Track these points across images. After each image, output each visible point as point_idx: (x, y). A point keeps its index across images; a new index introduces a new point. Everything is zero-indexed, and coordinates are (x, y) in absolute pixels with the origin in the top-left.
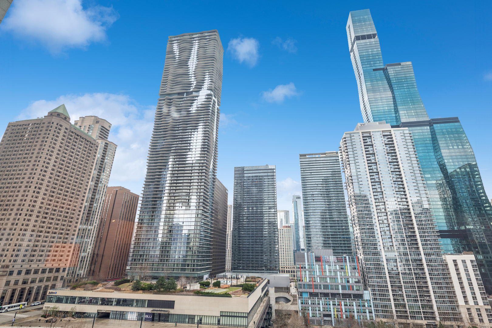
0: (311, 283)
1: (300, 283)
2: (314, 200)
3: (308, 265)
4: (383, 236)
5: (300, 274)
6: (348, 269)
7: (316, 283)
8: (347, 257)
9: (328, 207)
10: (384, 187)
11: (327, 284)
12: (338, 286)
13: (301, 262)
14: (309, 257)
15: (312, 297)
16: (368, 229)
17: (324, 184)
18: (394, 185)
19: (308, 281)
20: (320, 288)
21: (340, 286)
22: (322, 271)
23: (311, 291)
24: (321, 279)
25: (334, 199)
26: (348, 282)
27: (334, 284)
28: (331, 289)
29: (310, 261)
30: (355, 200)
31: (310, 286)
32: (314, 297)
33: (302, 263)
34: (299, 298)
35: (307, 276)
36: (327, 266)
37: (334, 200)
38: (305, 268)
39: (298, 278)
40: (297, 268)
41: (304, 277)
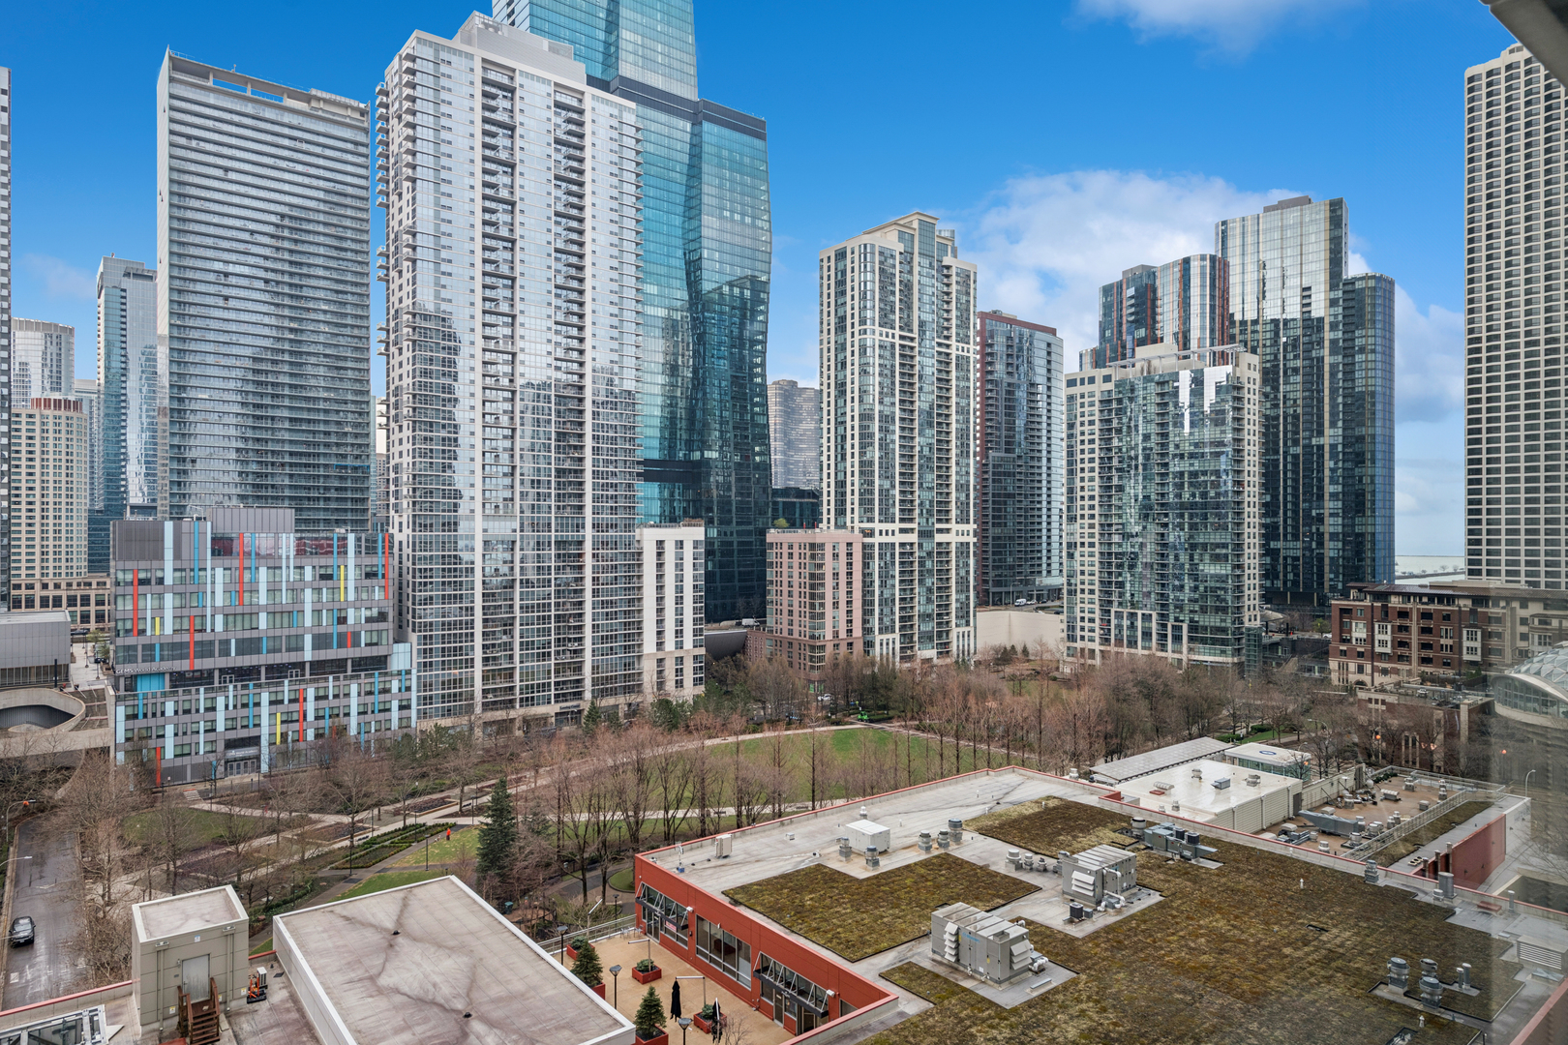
0: (186, 638)
1: (131, 641)
2: (226, 298)
3: (175, 570)
4: (487, 467)
5: (129, 607)
6: (346, 579)
7: (207, 637)
8: (351, 537)
9: (291, 340)
10: (522, 299)
11: (255, 634)
12: (300, 637)
13: (143, 558)
14: (185, 539)
15: (180, 690)
16: (444, 439)
17: (283, 238)
18: (554, 301)
19: (169, 630)
20: (225, 652)
21: (308, 640)
22: (240, 589)
23: (183, 665)
24: (231, 619)
25: (325, 312)
26: (342, 620)
27: (286, 632)
28: (268, 652)
29: (185, 555)
30: (414, 329)
31: (176, 650)
32: (193, 689)
33: (143, 564)
34: (118, 699)
35: (169, 614)
36: (263, 571)
37: (321, 317)
38: (161, 581)
39: (120, 625)
40: (117, 584)
41: (153, 618)
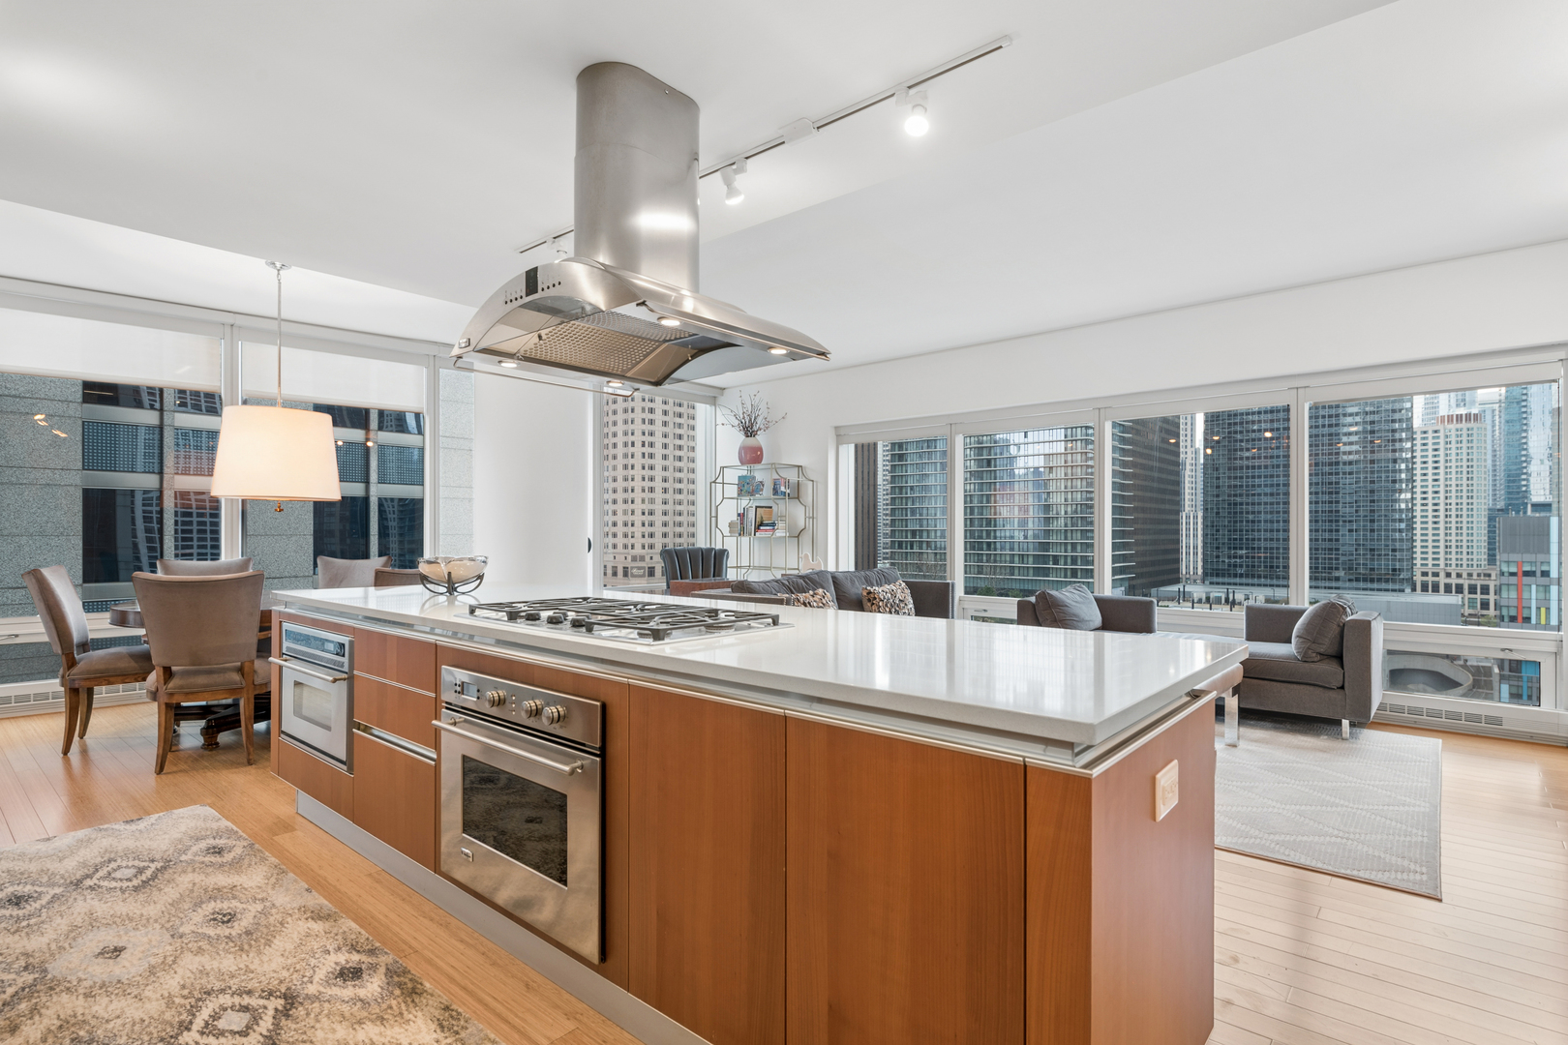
13: (1527, 551)
19: (1555, 622)
33: (1527, 557)
34: (1502, 678)
35: (1554, 606)
38: (1545, 574)
39: (1505, 612)
40: (1502, 574)
41: (1538, 609)
